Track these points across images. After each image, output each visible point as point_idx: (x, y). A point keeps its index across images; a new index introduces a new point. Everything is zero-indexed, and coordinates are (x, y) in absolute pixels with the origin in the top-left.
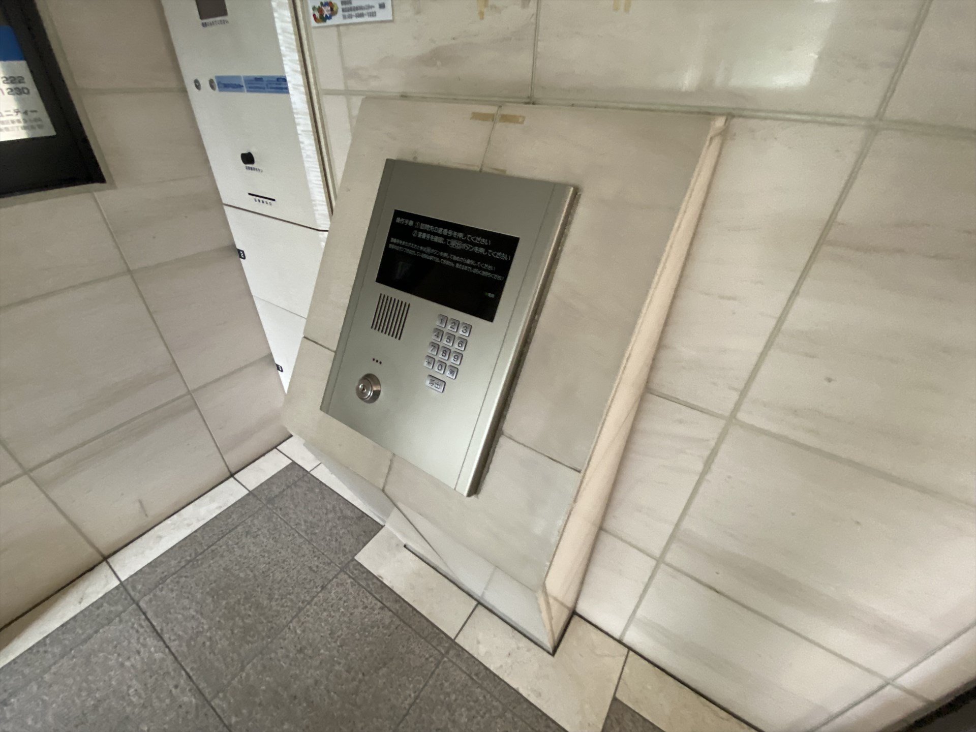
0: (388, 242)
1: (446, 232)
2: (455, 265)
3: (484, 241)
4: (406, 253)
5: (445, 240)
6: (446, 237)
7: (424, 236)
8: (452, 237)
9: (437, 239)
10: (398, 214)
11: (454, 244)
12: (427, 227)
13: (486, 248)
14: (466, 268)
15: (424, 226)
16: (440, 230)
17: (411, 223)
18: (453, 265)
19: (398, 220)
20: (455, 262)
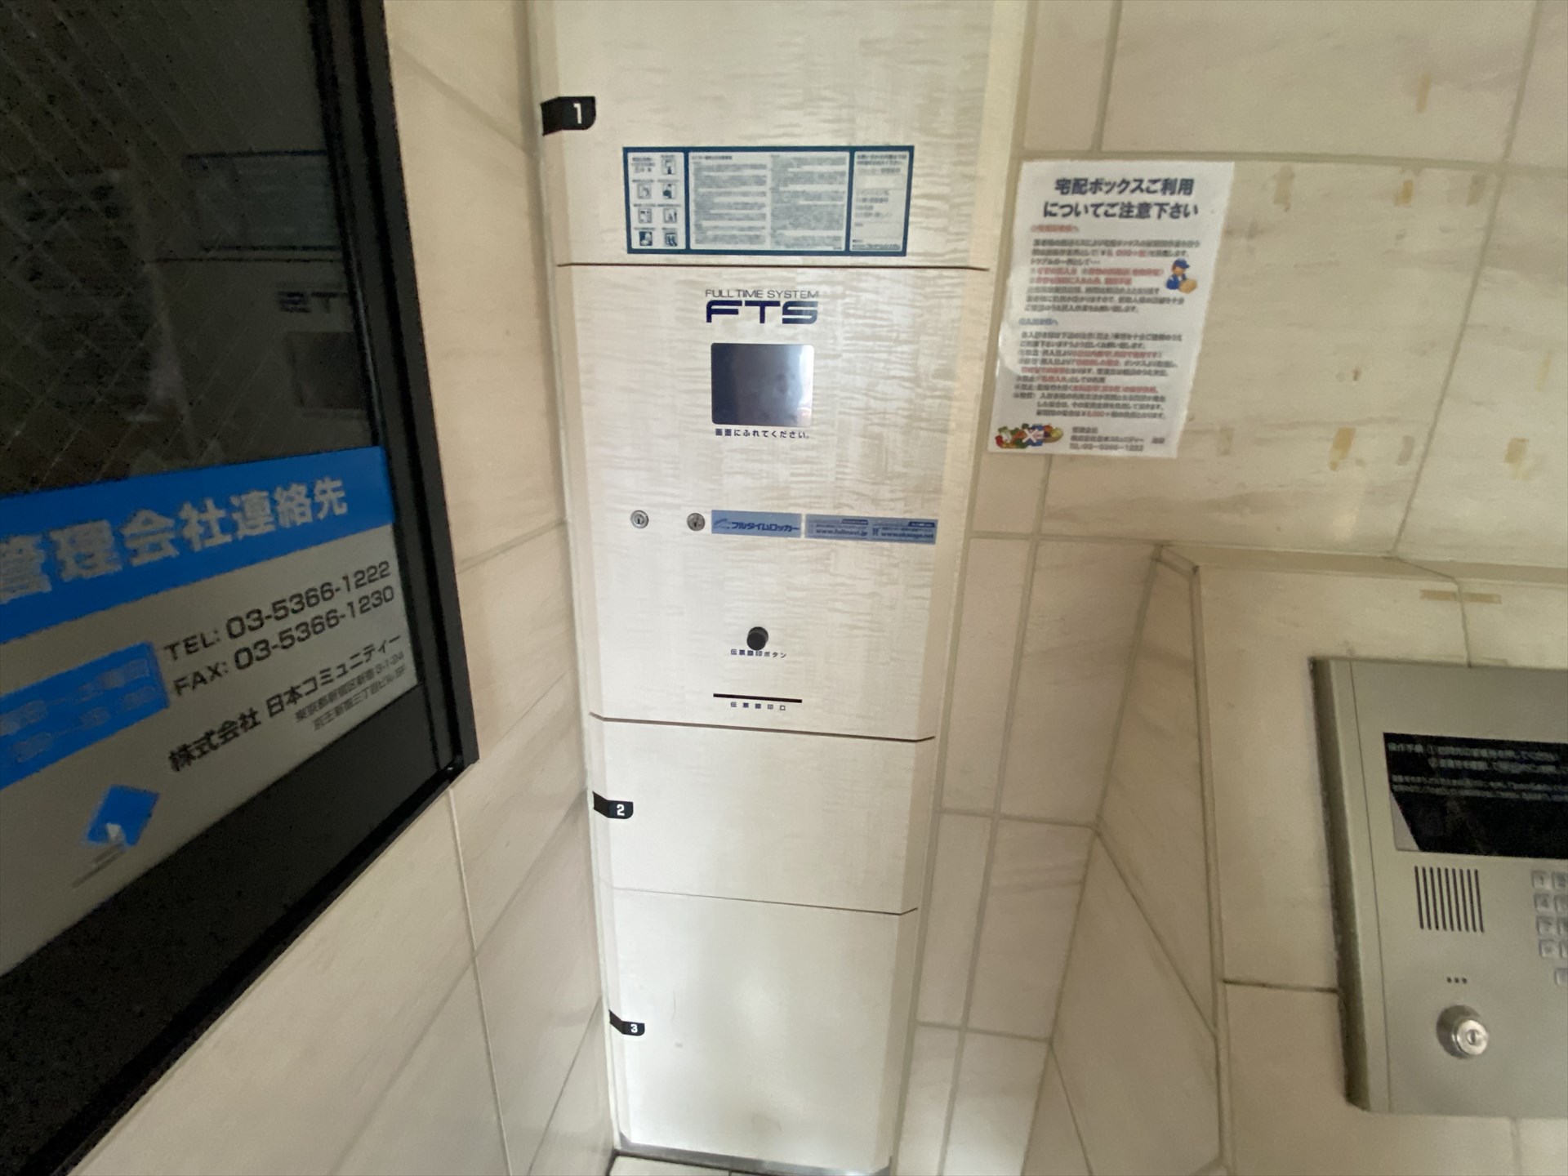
0: (1391, 782)
1: (1484, 753)
2: (1521, 796)
3: (1551, 757)
4: (1429, 793)
5: (1490, 765)
6: (1489, 761)
7: (1451, 764)
8: (1499, 759)
9: (1474, 765)
10: (1389, 738)
11: (1504, 767)
12: (1451, 750)
13: (1556, 764)
14: (1539, 797)
15: (1441, 750)
16: (1475, 752)
17: (1419, 748)
18: (1518, 796)
19: (1393, 747)
20: (1519, 792)
